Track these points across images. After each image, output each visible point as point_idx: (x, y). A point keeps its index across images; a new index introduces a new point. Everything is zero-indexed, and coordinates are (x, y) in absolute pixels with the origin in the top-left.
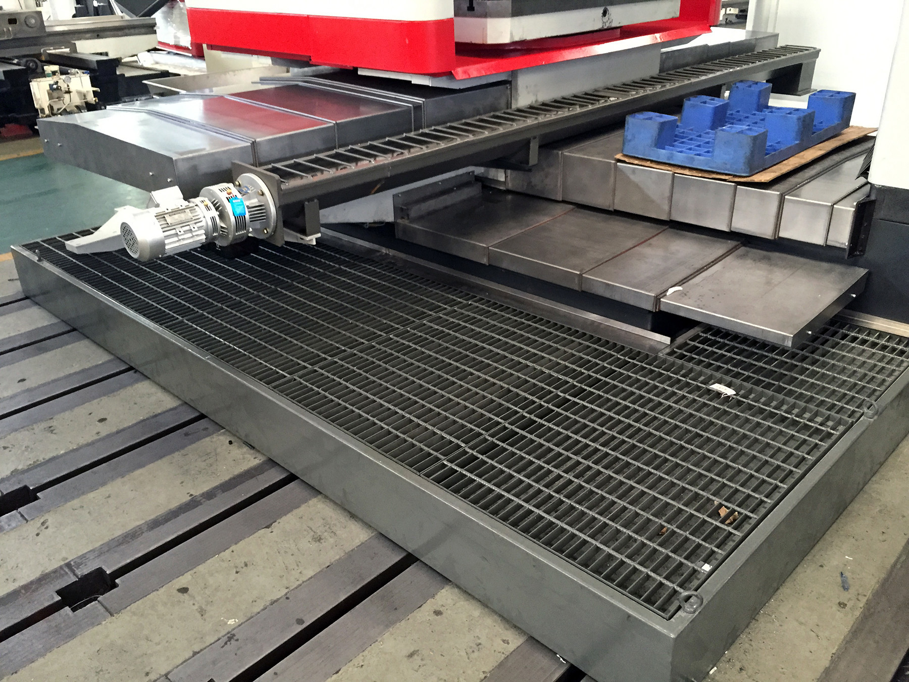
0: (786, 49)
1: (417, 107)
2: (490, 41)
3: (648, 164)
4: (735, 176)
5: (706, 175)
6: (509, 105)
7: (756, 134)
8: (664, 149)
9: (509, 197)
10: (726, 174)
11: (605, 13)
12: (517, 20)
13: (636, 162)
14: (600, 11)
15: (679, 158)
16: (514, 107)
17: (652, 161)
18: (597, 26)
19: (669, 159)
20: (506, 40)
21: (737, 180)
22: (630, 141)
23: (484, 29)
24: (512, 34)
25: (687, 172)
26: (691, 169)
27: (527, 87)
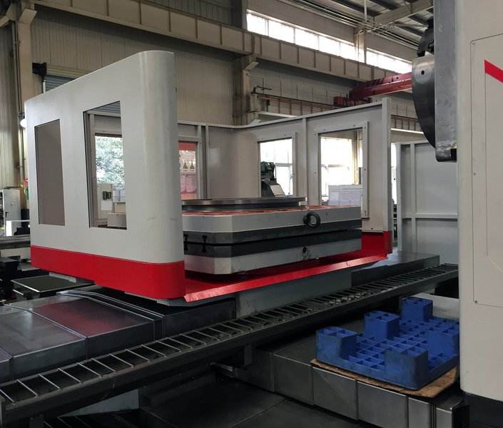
0: (445, 267)
1: (158, 321)
2: (217, 272)
3: (336, 370)
4: (405, 389)
5: (382, 385)
6: (234, 316)
7: (417, 354)
8: (348, 359)
9: (237, 385)
10: (399, 387)
11: (304, 251)
12: (236, 259)
13: (327, 368)
14: (301, 249)
15: (360, 368)
16: (238, 316)
17: (339, 368)
18: (300, 258)
19: (351, 368)
20: (228, 271)
21: (407, 392)
22: (321, 350)
23: (213, 264)
24: (232, 268)
25: (366, 381)
26: (370, 378)
27: (247, 302)
